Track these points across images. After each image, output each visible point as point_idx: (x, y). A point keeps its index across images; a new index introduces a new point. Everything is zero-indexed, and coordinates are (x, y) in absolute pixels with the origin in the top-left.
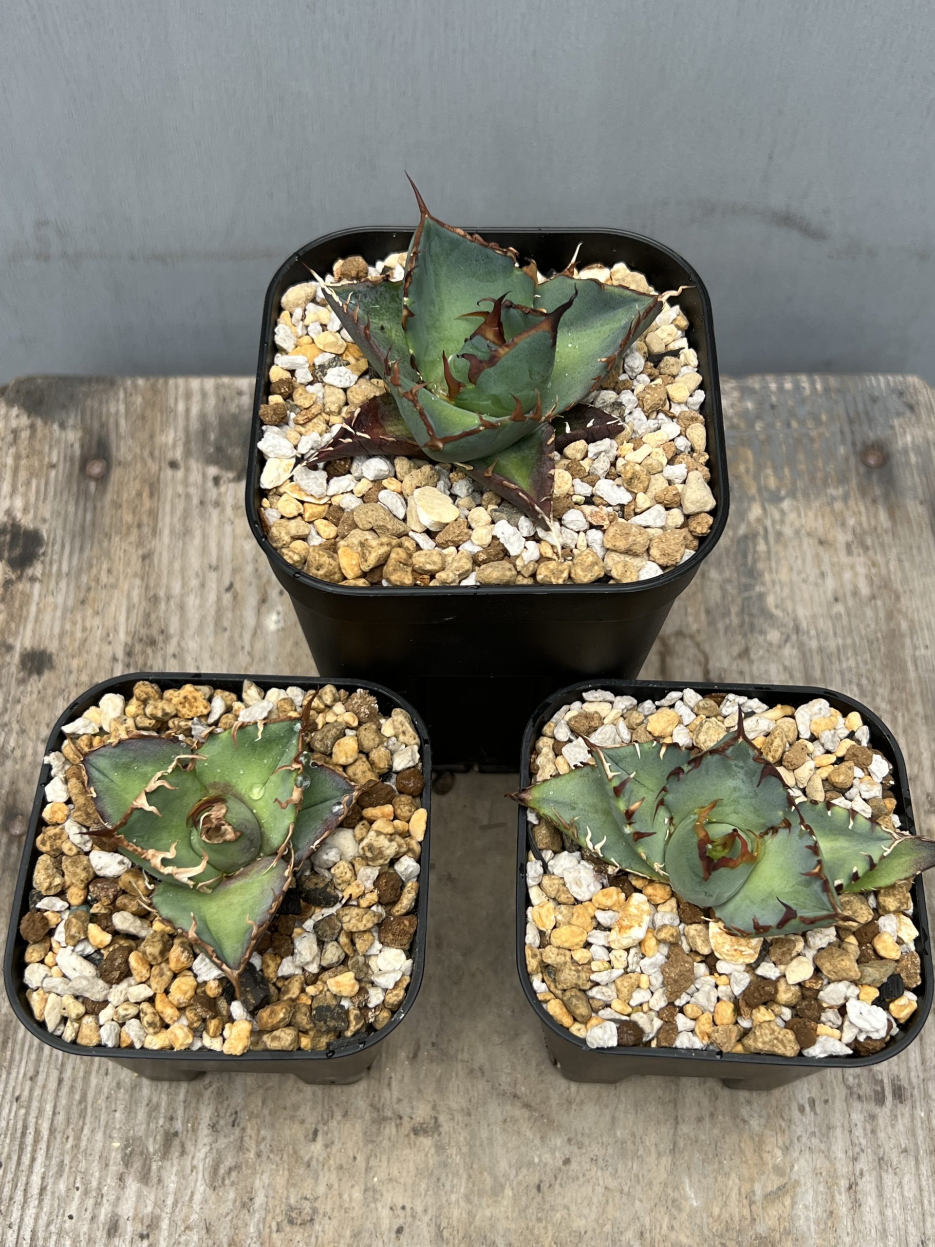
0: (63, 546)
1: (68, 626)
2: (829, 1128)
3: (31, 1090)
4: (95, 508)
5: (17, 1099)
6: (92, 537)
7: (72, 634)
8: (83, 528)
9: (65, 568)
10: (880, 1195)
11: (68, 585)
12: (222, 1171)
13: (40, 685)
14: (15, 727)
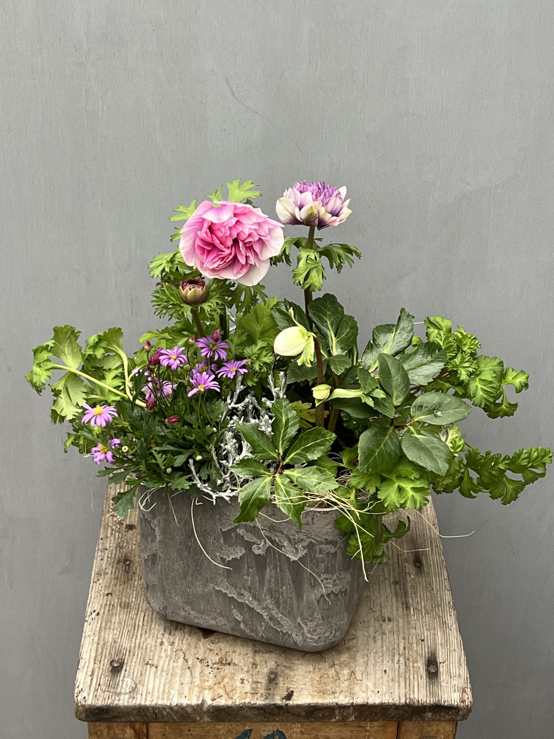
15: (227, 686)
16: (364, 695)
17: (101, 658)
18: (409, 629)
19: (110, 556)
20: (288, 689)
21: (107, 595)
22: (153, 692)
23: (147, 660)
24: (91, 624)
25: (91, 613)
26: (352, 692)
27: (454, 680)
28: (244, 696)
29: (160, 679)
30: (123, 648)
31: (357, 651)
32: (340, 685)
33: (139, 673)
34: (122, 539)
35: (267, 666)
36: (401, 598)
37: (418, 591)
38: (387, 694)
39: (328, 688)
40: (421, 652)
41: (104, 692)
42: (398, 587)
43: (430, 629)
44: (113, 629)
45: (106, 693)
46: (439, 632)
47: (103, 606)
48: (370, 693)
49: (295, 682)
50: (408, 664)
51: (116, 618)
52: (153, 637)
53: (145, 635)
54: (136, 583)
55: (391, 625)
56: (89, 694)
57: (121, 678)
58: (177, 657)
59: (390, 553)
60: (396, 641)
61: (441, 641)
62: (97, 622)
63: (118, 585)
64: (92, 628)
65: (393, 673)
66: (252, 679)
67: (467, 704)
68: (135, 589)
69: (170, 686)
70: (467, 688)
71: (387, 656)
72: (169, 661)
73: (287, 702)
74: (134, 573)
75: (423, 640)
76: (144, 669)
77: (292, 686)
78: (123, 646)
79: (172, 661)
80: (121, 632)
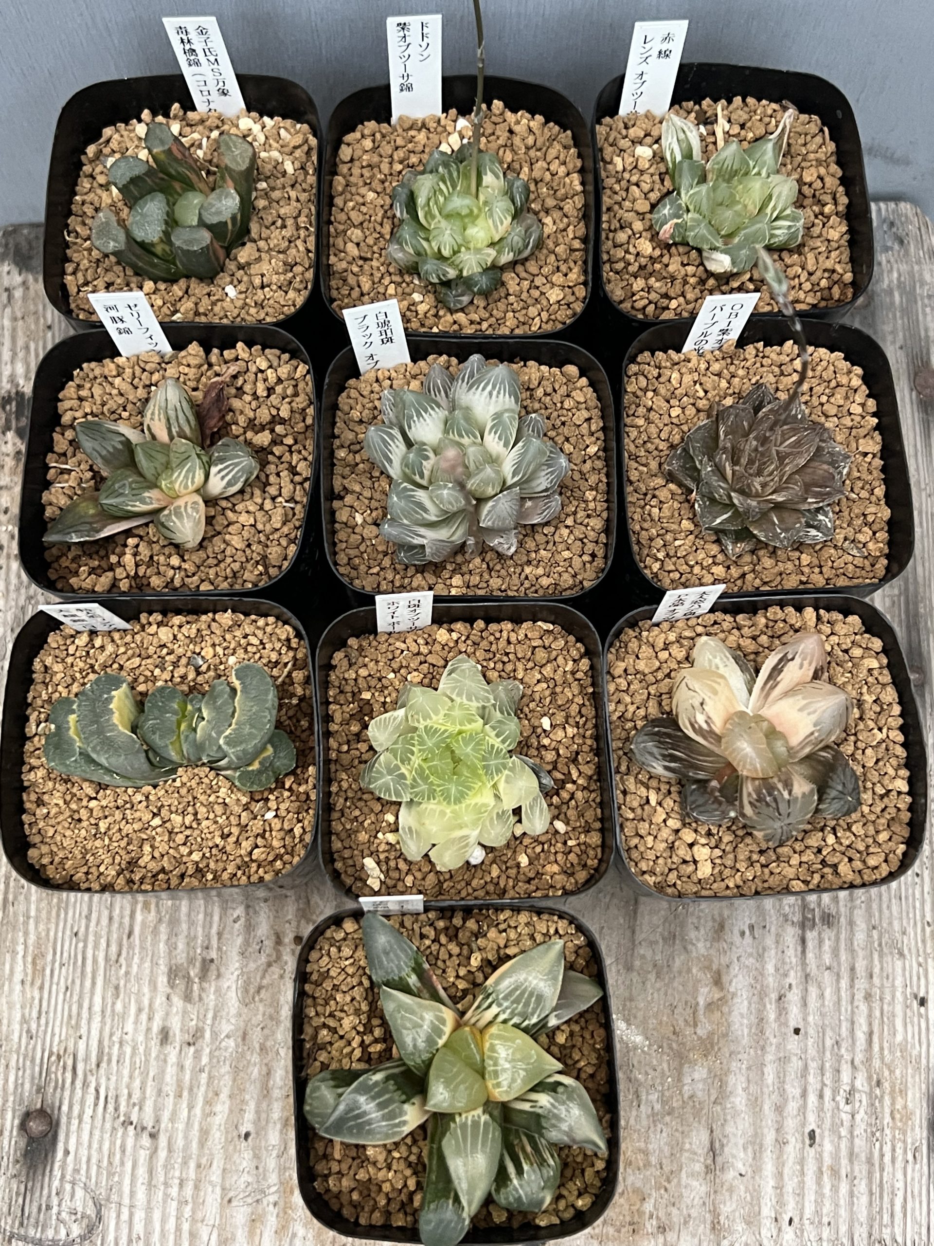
16: (748, 1235)
18: (883, 955)
22: (149, 1234)
23: (124, 1109)
26: (715, 1222)
29: (166, 1185)
30: (53, 1058)
31: (731, 1055)
32: (681, 1196)
33: (106, 1158)
38: (817, 1231)
39: (648, 1207)
40: (915, 1052)
41: (10, 1240)
44: (23, 982)
45: (14, 1242)
48: (766, 1225)
50: (877, 1104)
51: (26, 934)
52: (140, 1010)
53: (114, 1004)
55: (828, 935)
57: (56, 1183)
58: (210, 1095)
60: (845, 1011)
65: (836, 1141)
69: (194, 1211)
71: (819, 1073)
72: (191, 1108)
75: (923, 1002)
76: (118, 1142)
78: (55, 1050)
79: (198, 1111)
80: (46, 996)
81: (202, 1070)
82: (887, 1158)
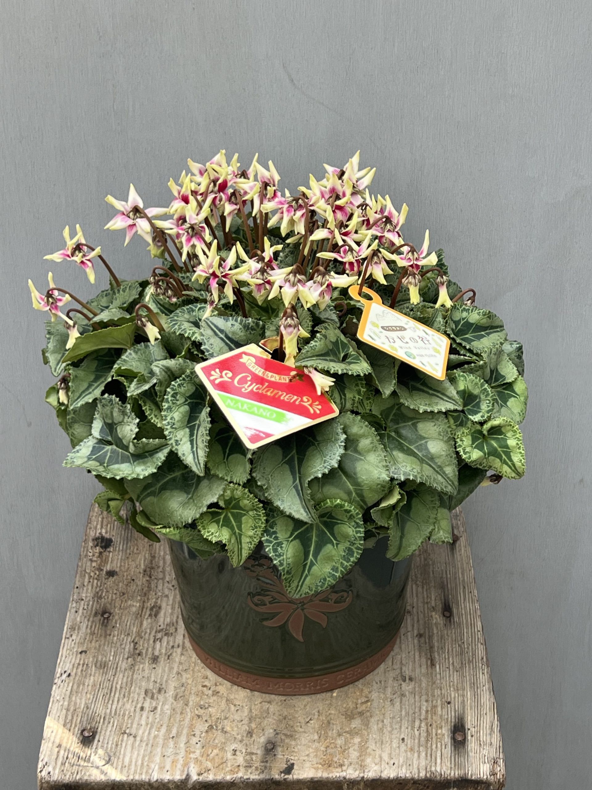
0: (120, 543)
1: (123, 564)
2: (386, 687)
3: (114, 678)
4: (131, 532)
5: (109, 680)
6: (131, 540)
7: (124, 566)
8: (127, 538)
9: (121, 548)
10: (401, 703)
11: (122, 553)
12: (178, 697)
13: (113, 580)
14: (105, 590)
15: (216, 758)
16: (376, 768)
17: (71, 726)
18: (433, 690)
19: (86, 607)
20: (288, 761)
21: (81, 653)
22: (130, 765)
23: (124, 729)
24: (61, 687)
25: (61, 674)
26: (363, 764)
27: (484, 749)
28: (236, 770)
29: (139, 751)
30: (97, 714)
31: (371, 716)
32: (349, 756)
33: (115, 743)
34: (101, 588)
35: (264, 735)
36: (426, 654)
37: (447, 644)
38: (404, 767)
39: (335, 759)
40: (446, 717)
41: (73, 766)
42: (422, 640)
43: (458, 690)
44: (86, 693)
45: (74, 767)
46: (469, 693)
47: (76, 665)
48: (384, 765)
49: (296, 752)
50: (430, 732)
51: (90, 679)
52: (133, 702)
53: (123, 700)
54: (115, 638)
55: (412, 685)
56: (54, 769)
57: (93, 750)
58: (159, 726)
59: (415, 600)
60: (417, 704)
61: (470, 703)
62: (68, 685)
63: (94, 641)
64: (62, 692)
65: (413, 741)
66: (246, 749)
67: (498, 777)
68: (113, 645)
69: (149, 758)
70: (499, 758)
71: (406, 723)
72: (150, 729)
73: (286, 777)
74: (113, 627)
75: (449, 703)
76: (120, 738)
77: (292, 758)
78: (97, 712)
79: (154, 730)
80: (95, 696)
81: (156, 719)
82: (434, 746)
